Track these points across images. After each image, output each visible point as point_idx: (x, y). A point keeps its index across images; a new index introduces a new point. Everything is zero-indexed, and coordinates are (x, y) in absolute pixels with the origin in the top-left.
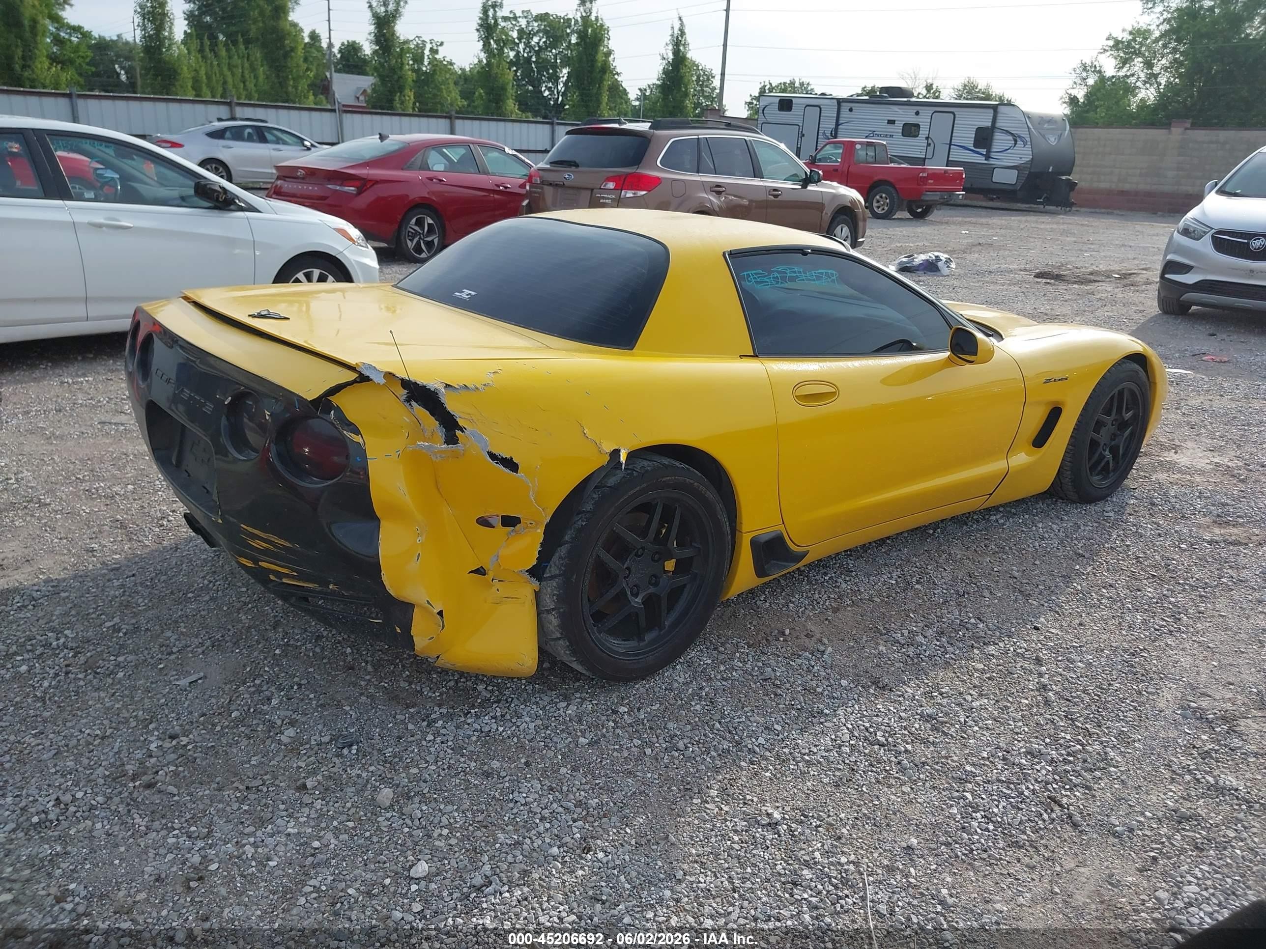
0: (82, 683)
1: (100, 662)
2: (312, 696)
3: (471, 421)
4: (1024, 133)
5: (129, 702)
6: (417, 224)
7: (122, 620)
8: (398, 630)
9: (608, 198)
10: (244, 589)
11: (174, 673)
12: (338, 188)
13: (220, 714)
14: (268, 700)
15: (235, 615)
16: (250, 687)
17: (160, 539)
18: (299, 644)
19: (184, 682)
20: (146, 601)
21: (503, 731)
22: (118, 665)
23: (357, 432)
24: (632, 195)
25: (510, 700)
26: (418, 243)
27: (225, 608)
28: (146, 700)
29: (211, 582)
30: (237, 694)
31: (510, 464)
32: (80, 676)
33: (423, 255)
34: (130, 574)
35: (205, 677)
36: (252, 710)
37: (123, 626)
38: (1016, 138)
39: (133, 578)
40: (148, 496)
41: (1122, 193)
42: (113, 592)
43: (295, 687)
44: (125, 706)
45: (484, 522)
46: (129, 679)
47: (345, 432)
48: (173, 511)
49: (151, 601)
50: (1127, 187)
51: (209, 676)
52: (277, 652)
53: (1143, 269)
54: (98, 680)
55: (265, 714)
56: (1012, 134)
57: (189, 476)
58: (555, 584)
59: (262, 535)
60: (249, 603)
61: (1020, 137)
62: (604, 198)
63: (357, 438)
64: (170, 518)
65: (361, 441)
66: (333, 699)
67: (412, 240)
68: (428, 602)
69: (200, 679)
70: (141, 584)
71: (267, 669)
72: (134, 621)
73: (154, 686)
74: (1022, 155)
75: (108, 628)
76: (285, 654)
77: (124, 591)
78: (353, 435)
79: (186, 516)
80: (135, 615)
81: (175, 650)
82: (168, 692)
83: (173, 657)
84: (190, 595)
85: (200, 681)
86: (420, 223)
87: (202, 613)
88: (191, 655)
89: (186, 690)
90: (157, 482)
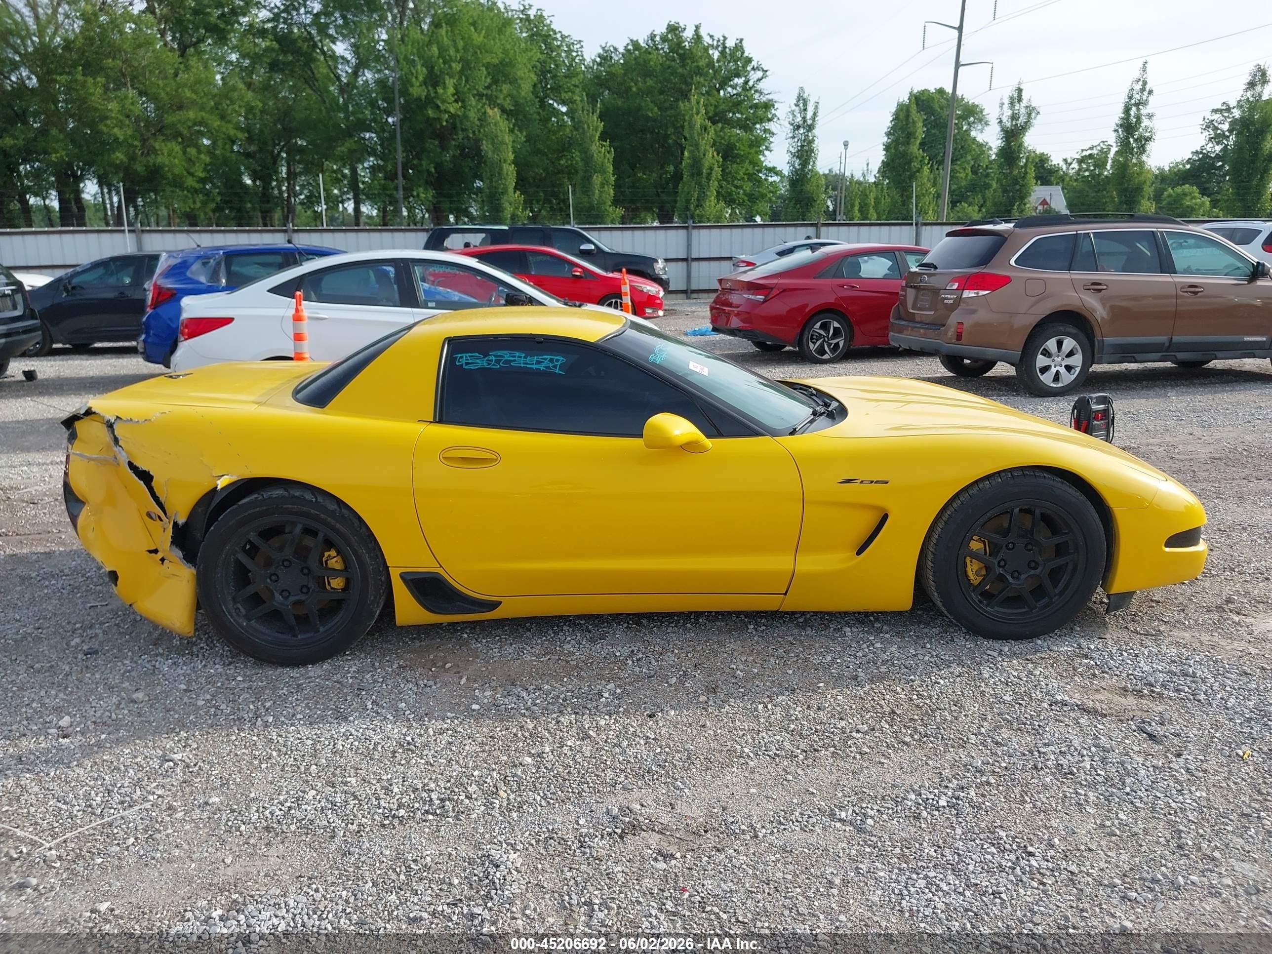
3: (127, 443)
6: (821, 327)
9: (950, 299)
12: (750, 297)
24: (973, 295)
26: (822, 346)
33: (826, 357)
45: (149, 516)
62: (947, 299)
67: (814, 343)
86: (824, 327)
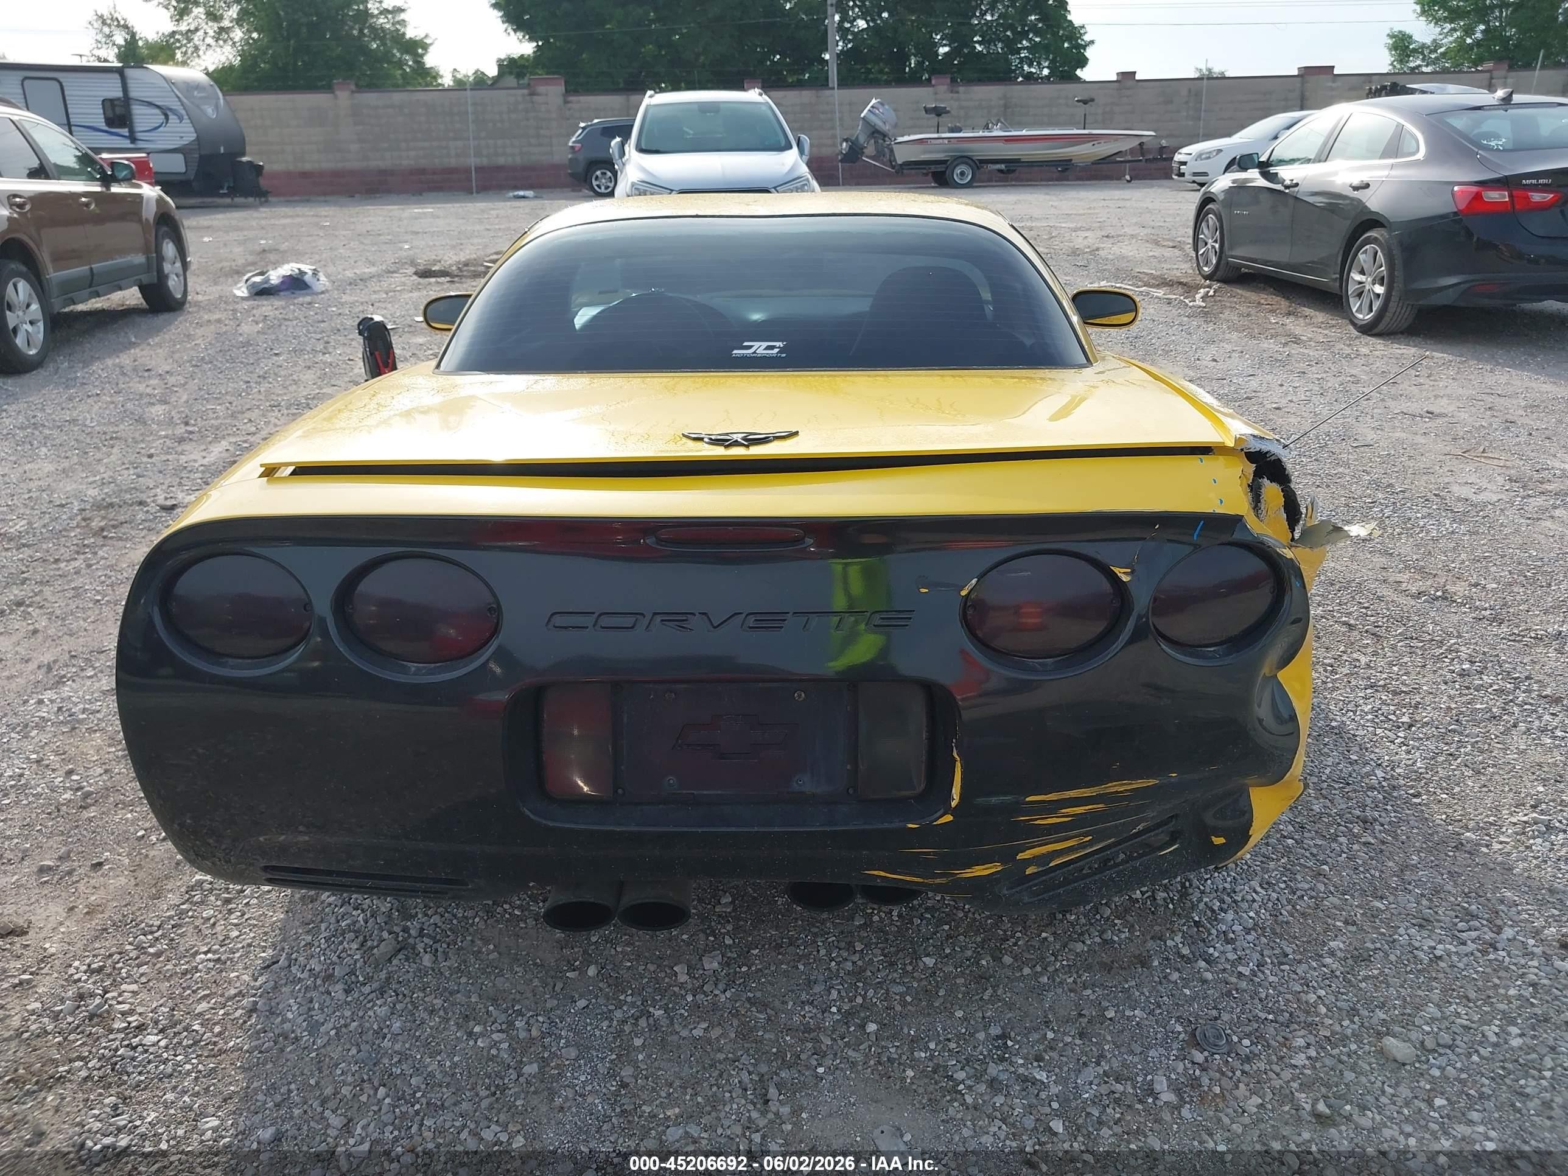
4: (175, 105)
8: (1220, 841)
38: (166, 112)
41: (305, 175)
50: (308, 167)
56: (158, 107)
59: (1088, 792)
61: (170, 110)
74: (180, 133)
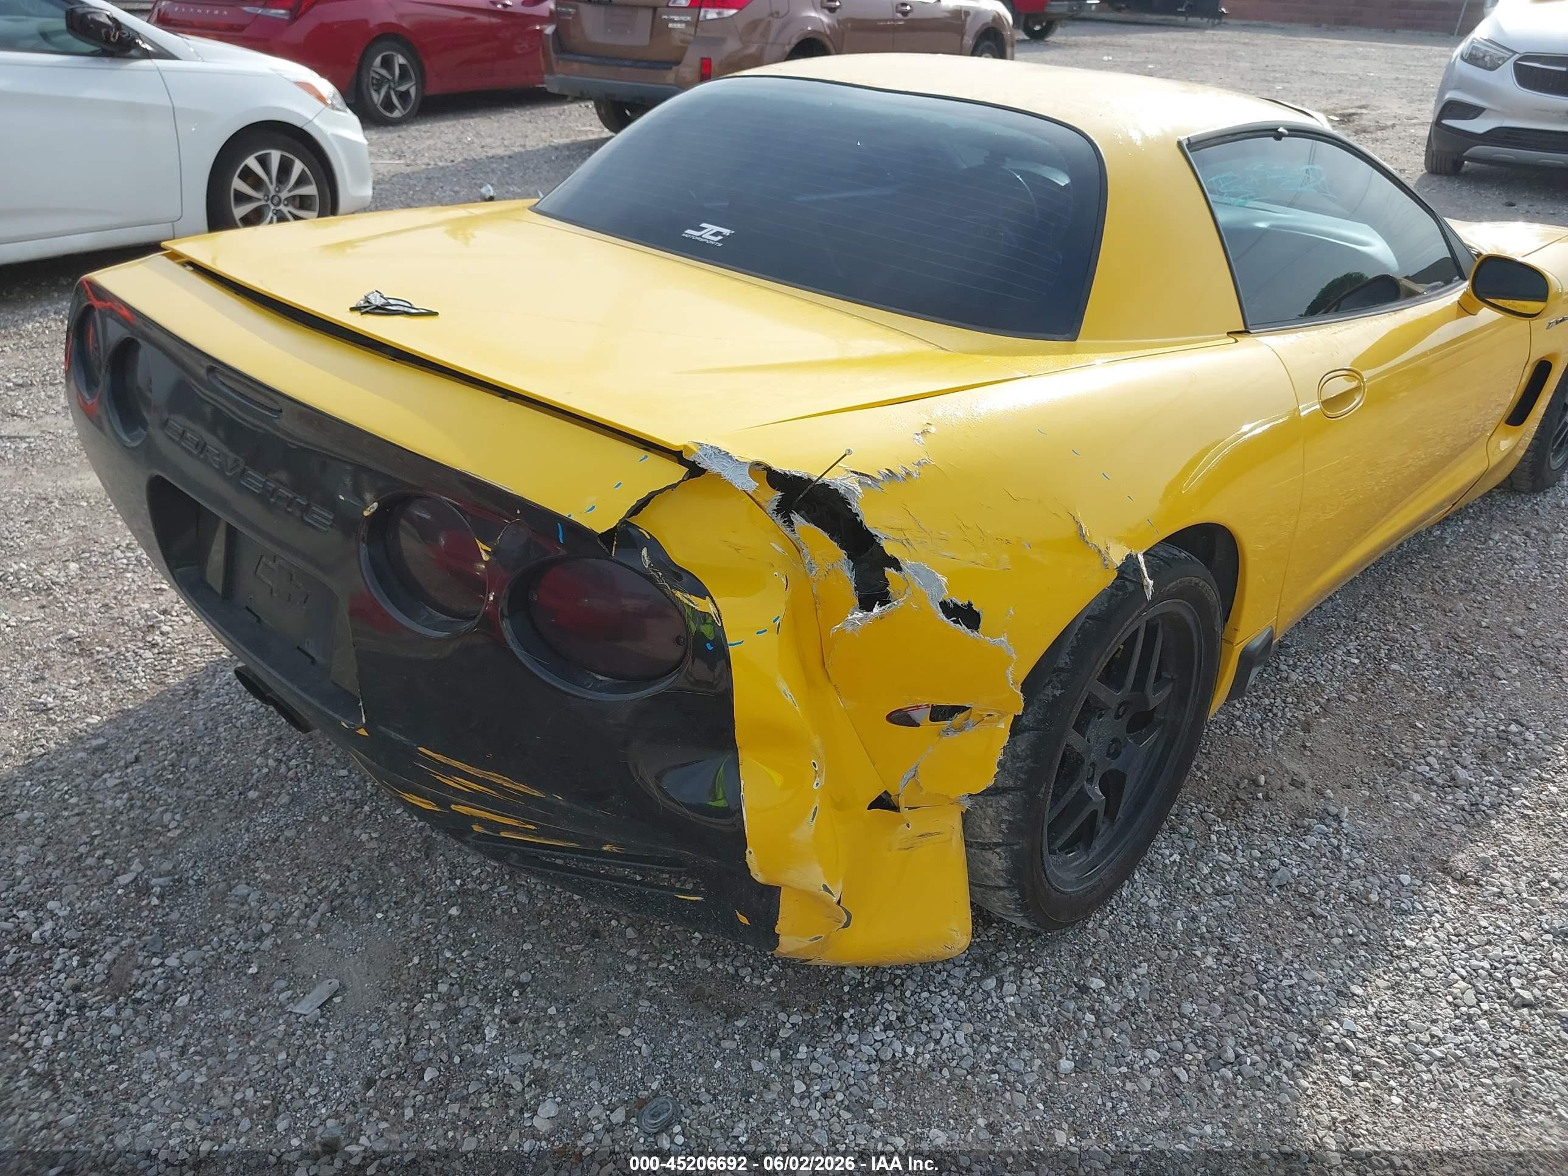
0: (115, 1030)
1: (136, 972)
2: (552, 1011)
3: (906, 543)
5: (220, 1069)
6: (383, 65)
7: (147, 866)
8: (744, 920)
9: (681, 21)
10: (344, 772)
11: (283, 984)
13: (400, 1076)
14: (477, 1028)
15: (348, 831)
16: (432, 1002)
17: (158, 673)
18: (484, 887)
19: (307, 1007)
20: (177, 817)
21: (916, 1054)
22: (170, 976)
23: (701, 591)
24: (715, 17)
25: (898, 982)
26: (388, 96)
27: (325, 819)
28: (252, 1060)
29: (280, 761)
30: (415, 1024)
31: (967, 616)
32: (108, 1012)
33: (397, 114)
34: (130, 757)
35: (343, 988)
36: (457, 1060)
37: (154, 881)
39: (137, 767)
40: (109, 583)
42: (110, 802)
43: (516, 993)
44: (214, 1077)
45: (902, 718)
46: (201, 1007)
47: (678, 594)
48: (164, 612)
49: (185, 815)
51: (349, 984)
52: (454, 911)
53: (1361, 107)
54: (144, 1019)
55: (484, 1066)
57: (259, 620)
58: (1004, 803)
59: (472, 771)
60: (363, 803)
62: (673, 21)
63: (703, 605)
64: (165, 628)
65: (712, 609)
66: (591, 1012)
67: (377, 92)
68: (825, 888)
69: (335, 995)
70: (158, 778)
71: (448, 954)
72: (167, 866)
73: (254, 1020)
75: (125, 887)
76: (468, 916)
77: (131, 799)
78: (693, 598)
79: (238, 673)
80: (167, 850)
81: (267, 928)
82: (286, 1033)
83: (267, 943)
84: (253, 794)
85: (337, 1000)
86: (387, 64)
87: (288, 833)
88: (298, 936)
89: (317, 1025)
90: (118, 553)
